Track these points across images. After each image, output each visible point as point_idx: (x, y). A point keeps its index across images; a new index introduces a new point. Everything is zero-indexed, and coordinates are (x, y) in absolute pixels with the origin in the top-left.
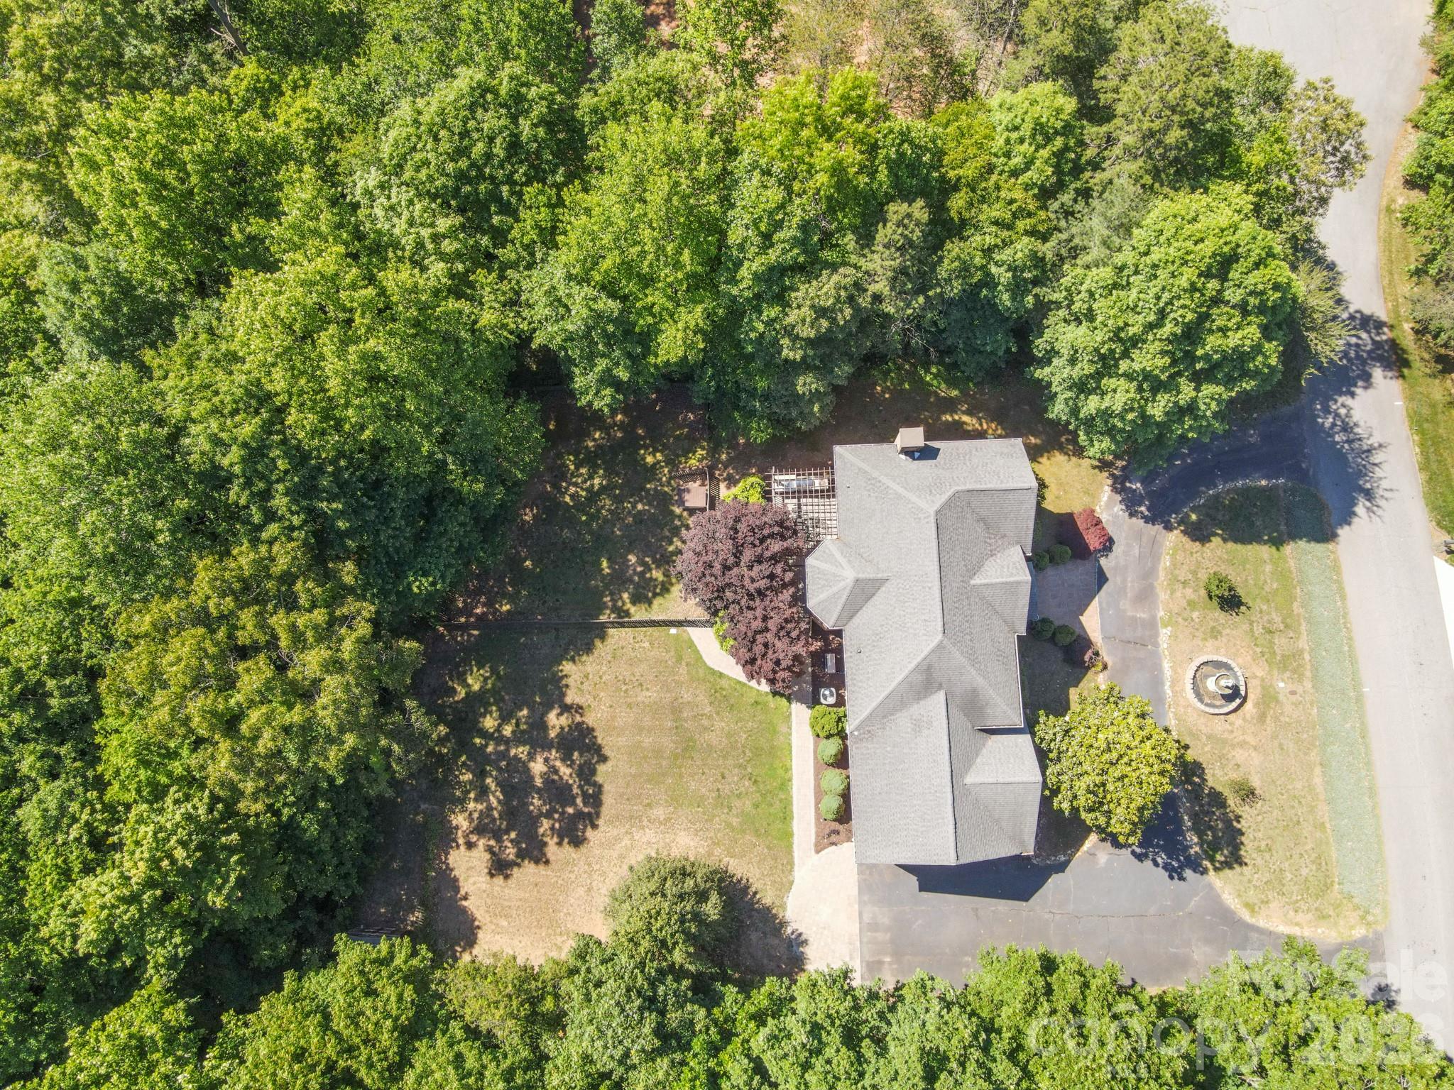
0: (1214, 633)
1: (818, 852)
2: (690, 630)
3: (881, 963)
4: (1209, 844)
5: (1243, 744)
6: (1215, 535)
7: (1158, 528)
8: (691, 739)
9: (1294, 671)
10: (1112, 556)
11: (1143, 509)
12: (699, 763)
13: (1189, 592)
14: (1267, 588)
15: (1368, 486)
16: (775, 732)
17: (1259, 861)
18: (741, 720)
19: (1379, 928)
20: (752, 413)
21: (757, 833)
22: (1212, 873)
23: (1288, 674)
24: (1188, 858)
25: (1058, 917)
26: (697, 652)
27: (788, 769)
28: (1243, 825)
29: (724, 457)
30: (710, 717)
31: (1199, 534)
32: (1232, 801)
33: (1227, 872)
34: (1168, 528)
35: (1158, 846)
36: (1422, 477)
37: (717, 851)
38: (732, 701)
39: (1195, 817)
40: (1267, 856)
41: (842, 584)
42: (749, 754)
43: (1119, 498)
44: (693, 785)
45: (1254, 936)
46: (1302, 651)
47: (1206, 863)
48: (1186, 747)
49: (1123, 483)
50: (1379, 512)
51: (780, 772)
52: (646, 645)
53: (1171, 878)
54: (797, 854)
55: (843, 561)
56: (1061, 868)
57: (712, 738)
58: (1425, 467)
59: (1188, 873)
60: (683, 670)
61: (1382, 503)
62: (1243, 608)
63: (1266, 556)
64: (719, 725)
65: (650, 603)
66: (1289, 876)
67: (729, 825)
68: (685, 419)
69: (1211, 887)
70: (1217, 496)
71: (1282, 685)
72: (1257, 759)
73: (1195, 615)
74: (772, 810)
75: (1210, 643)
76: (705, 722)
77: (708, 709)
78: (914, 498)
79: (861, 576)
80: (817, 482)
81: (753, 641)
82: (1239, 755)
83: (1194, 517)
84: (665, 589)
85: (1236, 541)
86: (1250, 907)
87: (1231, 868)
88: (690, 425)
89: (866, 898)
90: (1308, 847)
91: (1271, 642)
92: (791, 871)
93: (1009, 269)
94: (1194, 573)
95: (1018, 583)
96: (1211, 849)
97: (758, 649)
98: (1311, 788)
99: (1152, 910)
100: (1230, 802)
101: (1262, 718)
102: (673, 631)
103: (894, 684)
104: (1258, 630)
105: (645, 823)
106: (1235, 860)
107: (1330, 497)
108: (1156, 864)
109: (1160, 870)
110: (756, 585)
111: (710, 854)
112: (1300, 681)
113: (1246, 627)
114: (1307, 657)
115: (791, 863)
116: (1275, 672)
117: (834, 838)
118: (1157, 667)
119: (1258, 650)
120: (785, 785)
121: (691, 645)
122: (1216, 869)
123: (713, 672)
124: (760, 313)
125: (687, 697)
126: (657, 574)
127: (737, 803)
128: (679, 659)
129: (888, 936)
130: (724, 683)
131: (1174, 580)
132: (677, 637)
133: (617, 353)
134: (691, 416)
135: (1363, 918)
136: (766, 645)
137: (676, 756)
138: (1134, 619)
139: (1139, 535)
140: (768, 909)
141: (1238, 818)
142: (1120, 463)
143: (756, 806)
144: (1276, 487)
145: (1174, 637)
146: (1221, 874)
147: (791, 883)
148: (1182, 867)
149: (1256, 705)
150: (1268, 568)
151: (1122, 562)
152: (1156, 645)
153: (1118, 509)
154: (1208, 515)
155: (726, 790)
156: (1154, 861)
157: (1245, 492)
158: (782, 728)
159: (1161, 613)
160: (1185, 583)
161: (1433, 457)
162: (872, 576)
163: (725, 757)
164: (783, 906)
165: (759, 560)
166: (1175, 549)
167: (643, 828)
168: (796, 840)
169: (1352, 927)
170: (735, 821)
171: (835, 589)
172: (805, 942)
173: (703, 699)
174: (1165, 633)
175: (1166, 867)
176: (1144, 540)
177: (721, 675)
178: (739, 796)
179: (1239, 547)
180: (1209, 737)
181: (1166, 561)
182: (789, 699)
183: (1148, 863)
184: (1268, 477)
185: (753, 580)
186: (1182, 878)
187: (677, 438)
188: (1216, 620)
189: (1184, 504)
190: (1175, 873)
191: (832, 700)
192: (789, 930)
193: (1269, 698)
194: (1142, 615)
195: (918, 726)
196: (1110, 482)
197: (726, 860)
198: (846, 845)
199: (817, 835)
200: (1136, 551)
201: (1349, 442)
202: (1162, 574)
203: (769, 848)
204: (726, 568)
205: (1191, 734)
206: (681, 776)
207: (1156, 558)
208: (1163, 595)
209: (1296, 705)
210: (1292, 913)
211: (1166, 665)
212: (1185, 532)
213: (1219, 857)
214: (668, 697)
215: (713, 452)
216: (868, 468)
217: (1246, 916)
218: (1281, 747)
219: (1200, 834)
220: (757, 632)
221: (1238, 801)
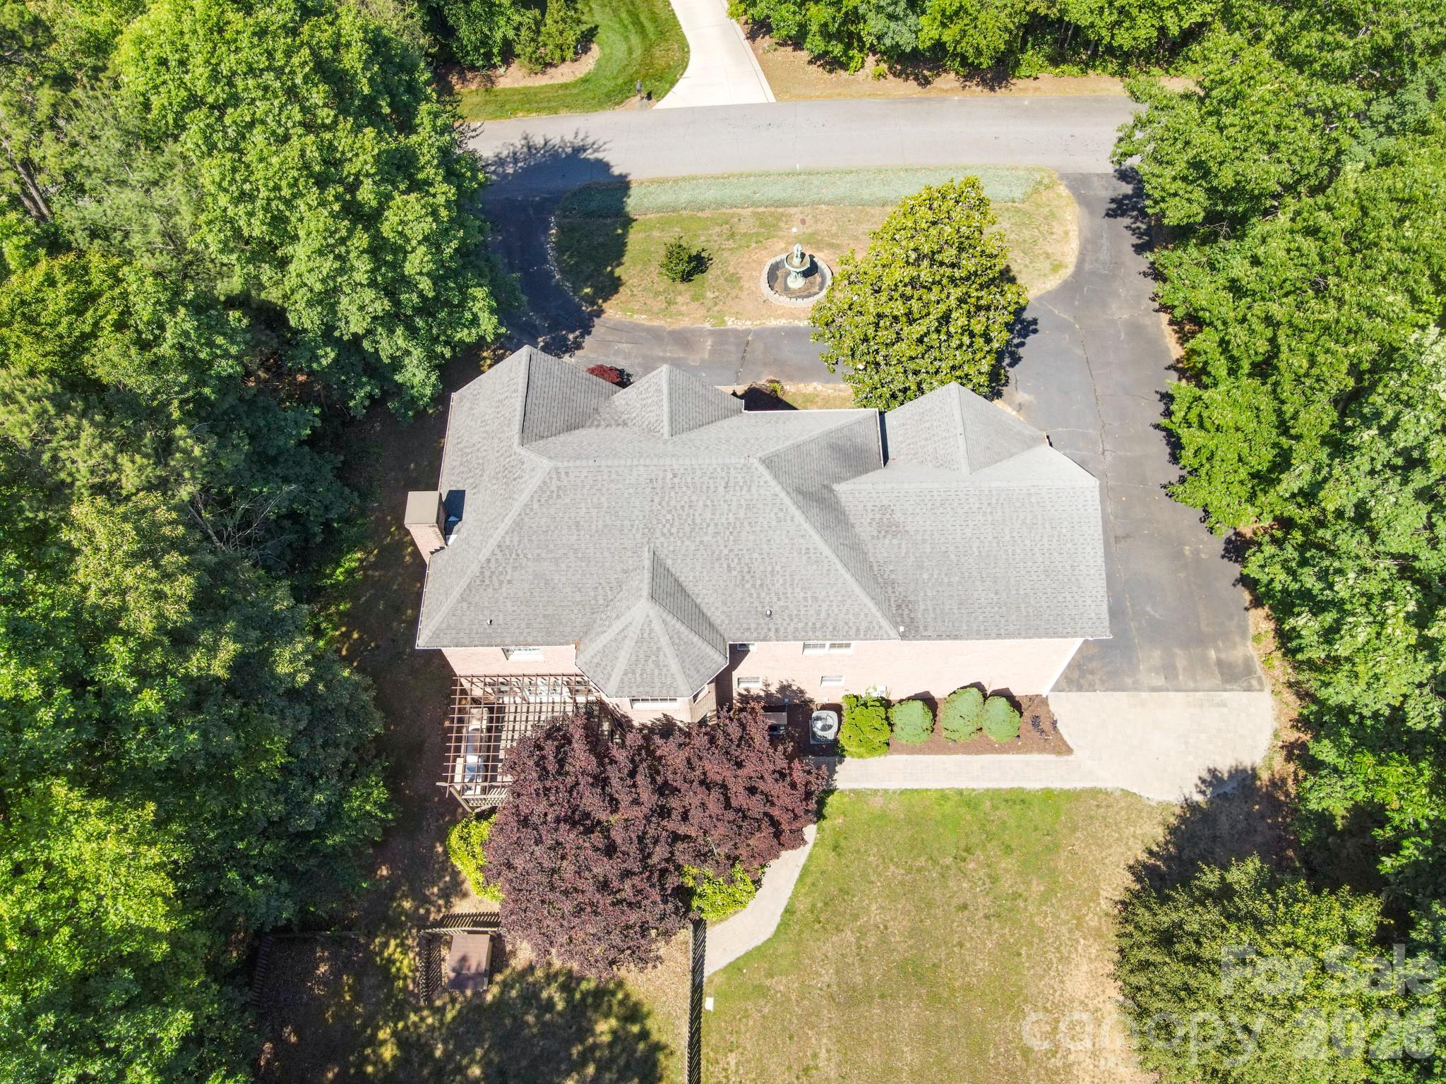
0: (734, 279)
1: (1069, 751)
2: (708, 970)
3: (1219, 663)
6: (612, 272)
7: (597, 323)
8: (901, 967)
9: (778, 220)
11: (571, 337)
12: (943, 952)
13: (679, 299)
14: (679, 235)
15: (569, 150)
16: (883, 816)
18: (864, 875)
19: (1055, 176)
20: (333, 815)
21: (1053, 849)
23: (782, 225)
25: (1108, 447)
26: (748, 955)
27: (943, 796)
29: (407, 905)
30: (863, 932)
31: (609, 287)
34: (598, 314)
36: (563, 112)
37: (1092, 921)
38: (833, 890)
41: (657, 626)
42: (922, 861)
44: (983, 965)
45: (1087, 267)
46: (754, 214)
50: (601, 143)
51: (948, 808)
52: (732, 1059)
53: (1035, 332)
54: (1077, 783)
55: (617, 626)
57: (898, 928)
58: (555, 111)
59: (1028, 316)
60: (779, 984)
61: (590, 141)
62: (704, 255)
63: (642, 235)
64: (875, 913)
65: (658, 1047)
67: (1044, 898)
68: (323, 981)
69: (1040, 299)
70: (564, 271)
71: (794, 230)
73: (709, 295)
74: (1012, 823)
75: (746, 283)
76: (871, 940)
77: (849, 936)
78: (523, 498)
79: (645, 591)
80: (475, 724)
81: (743, 813)
83: (587, 291)
84: (634, 1013)
85: (620, 256)
86: (1056, 268)
88: (336, 973)
89: (1129, 681)
91: (745, 235)
92: (1107, 793)
93: (172, 311)
94: (657, 294)
95: (671, 382)
97: (756, 806)
99: (1079, 352)
101: (833, 247)
102: (709, 1004)
103: (826, 551)
104: (731, 244)
105: (1056, 1062)
107: (577, 183)
108: (1022, 344)
109: (1028, 340)
110: (645, 796)
111: (1098, 935)
112: (789, 216)
113: (726, 254)
114: (761, 209)
115: (1094, 793)
116: (780, 234)
117: (1045, 725)
118: (775, 332)
119: (754, 245)
120: (968, 800)
121: (734, 968)
123: (784, 925)
124: (119, 690)
125: (828, 975)
126: (604, 1028)
127: (1006, 885)
128: (762, 991)
129: (1177, 651)
130: (802, 906)
131: (665, 312)
132: (720, 997)
133: (121, 1027)
134: (323, 969)
135: (1047, 187)
136: (752, 790)
137: (935, 997)
138: (713, 352)
139: (604, 343)
140: (1173, 831)
143: (1008, 849)
144: (559, 223)
145: (738, 316)
147: (1126, 793)
148: (1020, 321)
151: (640, 360)
152: (747, 332)
154: (586, 279)
155: (984, 903)
156: (1019, 346)
157: (563, 249)
158: (877, 803)
159: (707, 326)
160: (670, 303)
161: (545, 105)
162: (647, 575)
163: (930, 905)
164: (1164, 806)
165: (601, 781)
166: (626, 309)
167: (1068, 1067)
168: (1056, 785)
169: (1059, 196)
170: (1037, 887)
171: (664, 641)
172: (1213, 772)
173: (829, 946)
174: (731, 323)
175: (1026, 336)
176: (610, 338)
177: (789, 911)
178: (994, 879)
181: (642, 319)
182: (830, 791)
183: (1021, 351)
184: (547, 229)
185: (636, 802)
186: (1035, 322)
187: (357, 998)
188: (717, 277)
189: (569, 299)
190: (1029, 328)
191: (832, 717)
192: (1198, 798)
193: (811, 240)
194: (708, 343)
195: (888, 528)
197: (1105, 905)
198: (1052, 708)
199: (1042, 750)
200: (625, 347)
201: (516, 161)
202: (656, 323)
203: (1074, 829)
204: (610, 850)
206: (968, 988)
207: (636, 327)
208: (685, 323)
209: (817, 220)
210: (1055, 236)
211: (773, 323)
212: (606, 299)
214: (829, 1014)
215: (394, 926)
216: (463, 583)
217: (1067, 272)
220: (728, 806)
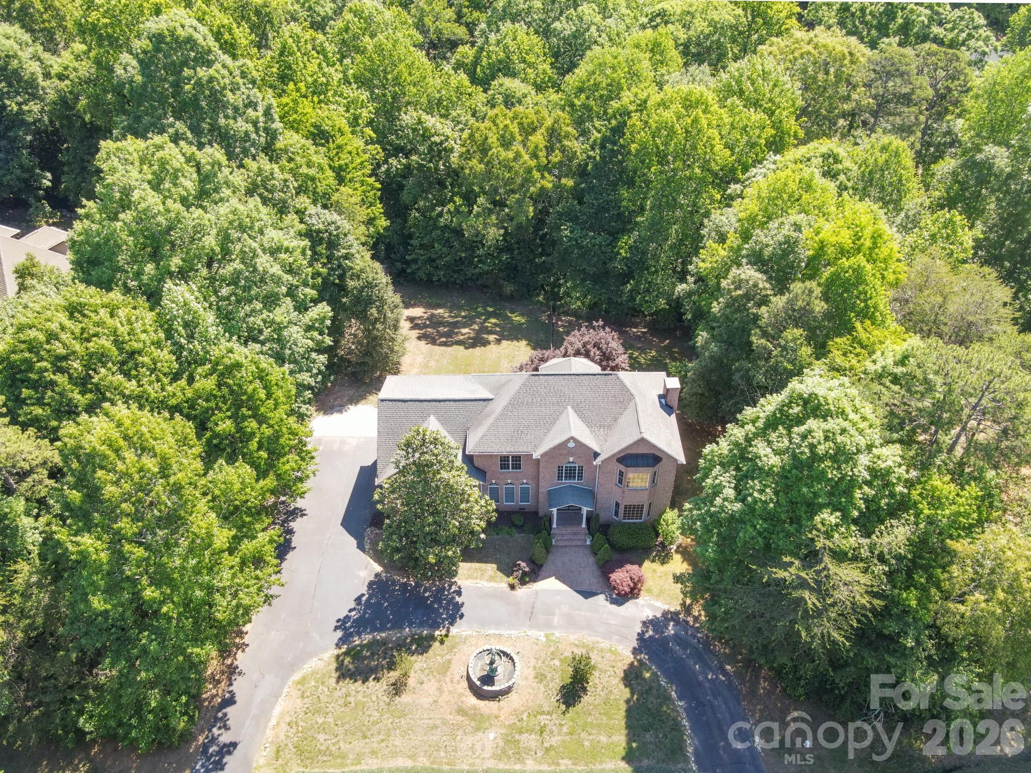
0: (540, 677)
4: (361, 651)
5: (440, 690)
6: (632, 693)
7: (635, 644)
9: (504, 752)
10: (608, 604)
11: (651, 633)
14: (584, 735)
17: (338, 693)
22: (336, 652)
23: (501, 744)
24: (352, 635)
28: (371, 683)
31: (631, 677)
32: (394, 675)
33: (335, 665)
34: (635, 651)
35: (365, 613)
39: (384, 642)
40: (341, 702)
43: (659, 615)
46: (521, 761)
47: (344, 648)
48: (442, 642)
49: (672, 619)
53: (338, 621)
56: (361, 547)
59: (339, 634)
62: (563, 707)
66: (320, 721)
69: (325, 650)
70: (668, 698)
71: (492, 736)
72: (426, 701)
73: (557, 663)
75: (531, 673)
82: (431, 686)
83: (647, 675)
85: (629, 711)
86: (302, 681)
87: (337, 669)
90: (342, 744)
91: (531, 731)
94: (595, 667)
96: (355, 654)
98: (394, 755)
99: (317, 604)
100: (392, 673)
101: (461, 711)
104: (544, 720)
106: (343, 674)
108: (350, 611)
109: (346, 613)
112: (495, 757)
113: (546, 707)
116: (504, 731)
122: (338, 656)
138: (552, 614)
139: (627, 627)
141: (377, 679)
142: (690, 620)
144: (686, 760)
145: (537, 642)
146: (333, 659)
148: (345, 629)
149: (475, 708)
150: (603, 739)
151: (602, 611)
152: (530, 627)
153: (649, 614)
154: (651, 688)
156: (354, 609)
157: (677, 727)
159: (558, 636)
166: (615, 653)
174: (541, 635)
175: (347, 617)
176: (623, 630)
179: (623, 713)
180: (449, 661)
181: (602, 643)
183: (353, 605)
184: (696, 753)
186: (336, 628)
188: (552, 679)
189: (659, 667)
190: (342, 624)
193: (480, 723)
194: (556, 620)
196: (672, 609)
200: (612, 622)
205: (453, 647)
207: (607, 636)
209: (473, 747)
210: (288, 719)
211: (513, 633)
212: (632, 664)
213: (348, 660)
217: (297, 676)
218: (435, 727)
219: (369, 646)
221: (392, 680)
